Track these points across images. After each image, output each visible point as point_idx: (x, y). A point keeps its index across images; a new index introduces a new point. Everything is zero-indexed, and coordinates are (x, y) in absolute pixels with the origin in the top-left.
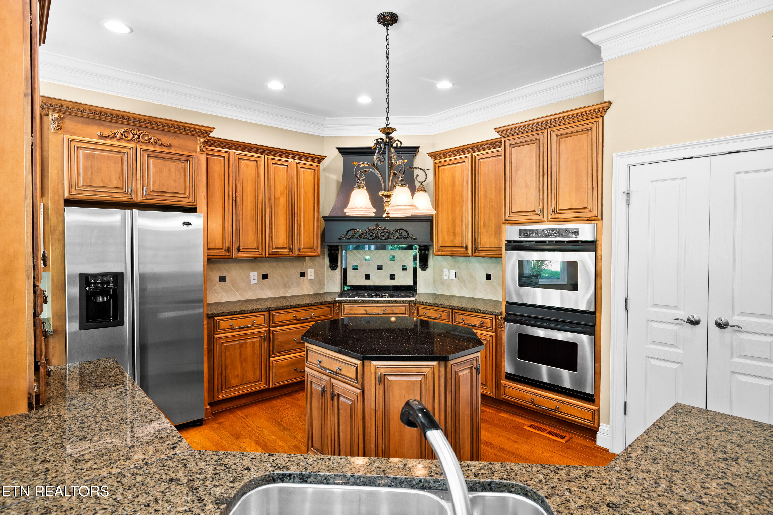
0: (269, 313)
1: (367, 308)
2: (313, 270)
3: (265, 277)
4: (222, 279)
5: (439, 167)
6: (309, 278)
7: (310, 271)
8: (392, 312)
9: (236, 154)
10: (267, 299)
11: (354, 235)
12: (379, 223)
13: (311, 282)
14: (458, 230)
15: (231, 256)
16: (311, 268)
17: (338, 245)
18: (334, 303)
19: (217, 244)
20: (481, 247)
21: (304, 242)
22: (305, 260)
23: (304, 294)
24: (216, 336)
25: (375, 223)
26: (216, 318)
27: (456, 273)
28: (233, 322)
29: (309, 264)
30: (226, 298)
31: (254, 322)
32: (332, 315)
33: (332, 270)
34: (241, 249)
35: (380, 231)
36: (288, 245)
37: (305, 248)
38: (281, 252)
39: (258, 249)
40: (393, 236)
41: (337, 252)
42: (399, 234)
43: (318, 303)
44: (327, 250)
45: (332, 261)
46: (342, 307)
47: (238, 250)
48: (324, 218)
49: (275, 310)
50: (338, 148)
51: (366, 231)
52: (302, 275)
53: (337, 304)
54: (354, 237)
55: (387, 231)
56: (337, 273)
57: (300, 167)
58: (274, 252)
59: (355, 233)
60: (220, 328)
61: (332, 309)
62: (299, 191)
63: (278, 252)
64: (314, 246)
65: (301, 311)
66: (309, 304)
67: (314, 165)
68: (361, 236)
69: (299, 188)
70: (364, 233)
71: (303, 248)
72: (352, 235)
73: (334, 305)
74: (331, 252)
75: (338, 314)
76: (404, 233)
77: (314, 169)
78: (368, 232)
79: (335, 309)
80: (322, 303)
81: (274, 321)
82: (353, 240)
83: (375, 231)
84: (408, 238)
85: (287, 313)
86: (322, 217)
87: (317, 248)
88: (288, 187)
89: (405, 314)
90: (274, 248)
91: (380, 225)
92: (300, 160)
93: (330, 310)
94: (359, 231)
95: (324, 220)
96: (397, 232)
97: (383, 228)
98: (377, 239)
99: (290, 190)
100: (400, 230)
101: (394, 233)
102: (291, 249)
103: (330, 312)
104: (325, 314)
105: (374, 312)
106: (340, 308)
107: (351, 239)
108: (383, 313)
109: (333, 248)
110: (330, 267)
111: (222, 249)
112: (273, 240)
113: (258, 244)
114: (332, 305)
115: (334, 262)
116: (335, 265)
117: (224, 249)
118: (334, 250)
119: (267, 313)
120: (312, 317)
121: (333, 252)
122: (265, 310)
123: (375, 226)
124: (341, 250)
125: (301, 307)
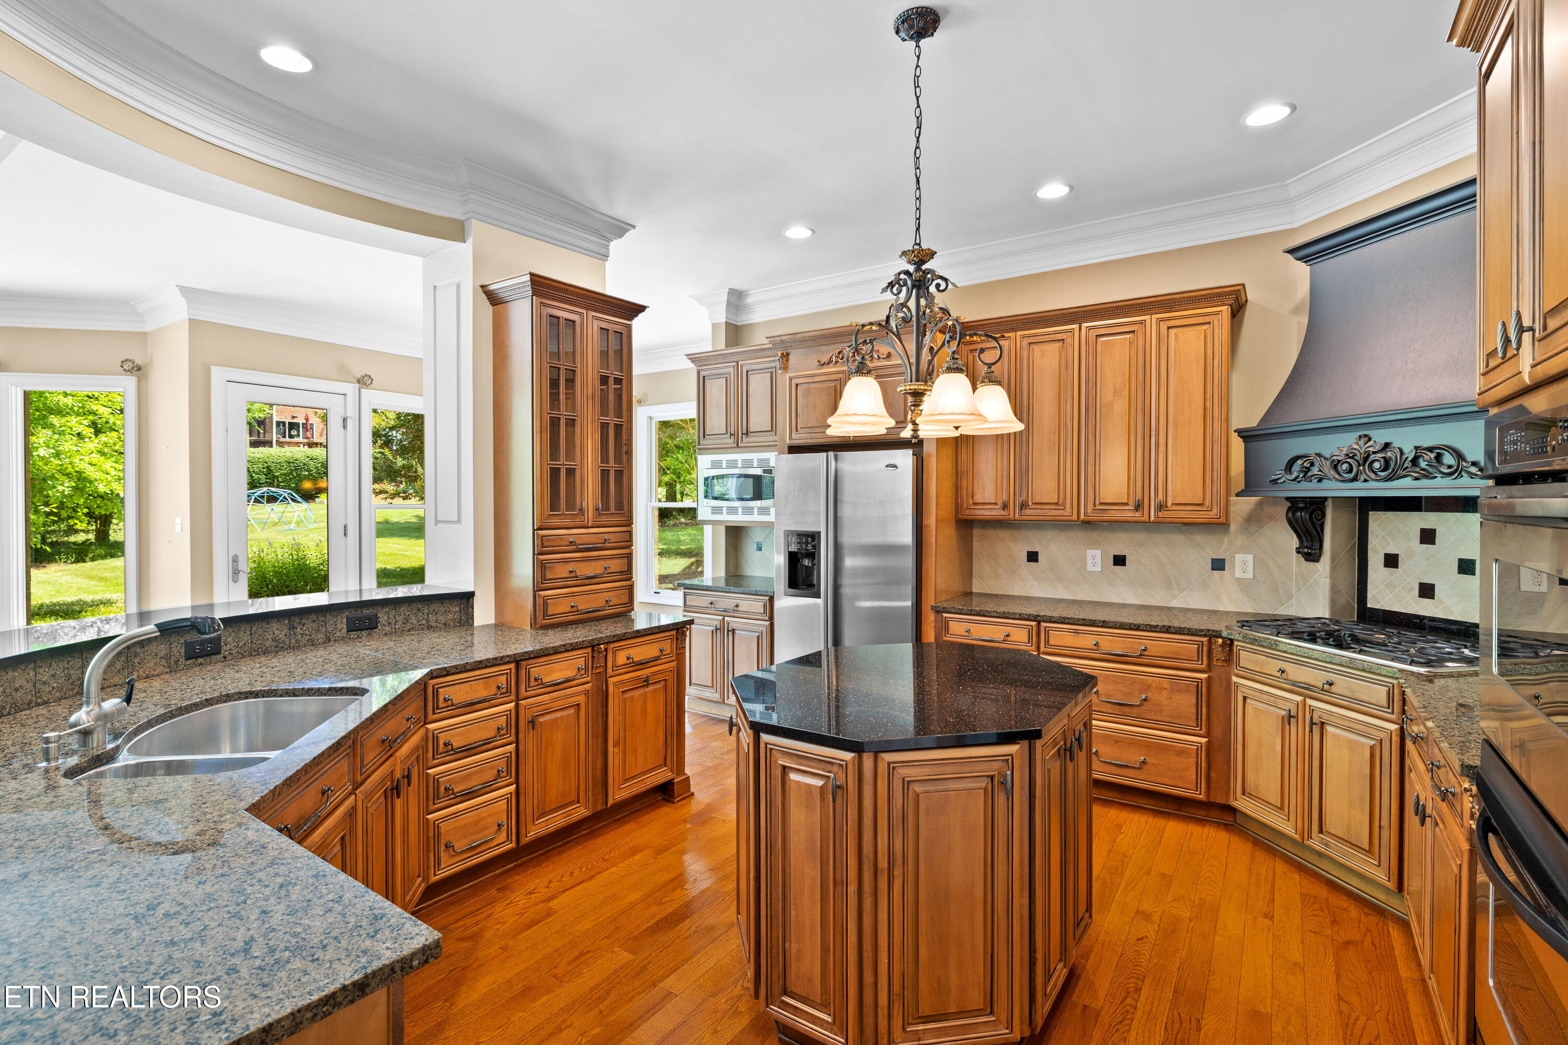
0: (1038, 626)
1: (1287, 666)
2: (1249, 558)
3: (1120, 561)
4: (1033, 557)
6: (1238, 574)
7: (1239, 557)
8: (1348, 694)
9: (1023, 337)
10: (1124, 606)
11: (1306, 471)
12: (1371, 433)
13: (1243, 584)
15: (1011, 516)
16: (1244, 550)
17: (1325, 498)
18: (1212, 636)
19: (987, 496)
21: (1175, 492)
22: (1227, 531)
23: (1222, 609)
25: (1357, 434)
26: (945, 615)
28: (972, 627)
29: (1239, 541)
30: (1038, 591)
31: (1007, 636)
32: (1205, 662)
33: (1306, 560)
34: (1030, 503)
35: (1372, 457)
36: (1131, 498)
37: (1177, 504)
38: (1114, 512)
39: (1064, 504)
40: (1408, 470)
41: (1308, 516)
42: (1426, 463)
43: (1157, 626)
44: (1282, 510)
45: (1304, 538)
46: (1235, 651)
47: (1023, 506)
48: (1240, 432)
49: (1050, 622)
50: (1291, 251)
51: (1334, 458)
52: (1218, 565)
53: (1220, 641)
54: (1304, 476)
55: (1389, 454)
56: (1321, 569)
57: (1166, 328)
58: (1098, 511)
59: (1305, 464)
60: (950, 632)
61: (1205, 649)
62: (1163, 380)
63: (1108, 512)
64: (1207, 500)
65: (1113, 635)
66: (1130, 624)
67: (1217, 313)
68: (1319, 473)
69: (1163, 374)
70: (1328, 463)
71: (1173, 504)
72: (1301, 471)
73: (1210, 641)
74: (1293, 514)
75: (1225, 664)
76: (1448, 459)
77: (1209, 323)
78: (1339, 461)
79: (1215, 652)
80: (1167, 630)
81: (1047, 642)
82: (1304, 485)
83: (1356, 457)
84: (1456, 475)
85: (1077, 632)
86: (1235, 431)
87: (1215, 504)
88: (1133, 377)
89: (1385, 708)
90: (1097, 503)
91: (1373, 439)
92: (1170, 312)
93: (1196, 650)
94: (1315, 461)
95: (1241, 437)
96: (1421, 458)
97: (1378, 448)
98: (1362, 479)
99: (1138, 381)
100: (1430, 449)
101: (1410, 459)
102: (1139, 506)
103: (1196, 655)
104: (1180, 657)
105: (1303, 680)
106: (1231, 650)
107: (1299, 482)
108: (1322, 690)
109: (1301, 505)
110: (1298, 552)
111: (995, 504)
112: (1097, 487)
113: (1062, 495)
114: (1205, 639)
115: (1307, 541)
116: (1310, 548)
117: (1000, 504)
118: (1302, 509)
119: (1034, 623)
120: (1141, 655)
121: (1299, 514)
122: (1028, 618)
123: (1357, 444)
124: (1334, 511)
125: (1110, 627)
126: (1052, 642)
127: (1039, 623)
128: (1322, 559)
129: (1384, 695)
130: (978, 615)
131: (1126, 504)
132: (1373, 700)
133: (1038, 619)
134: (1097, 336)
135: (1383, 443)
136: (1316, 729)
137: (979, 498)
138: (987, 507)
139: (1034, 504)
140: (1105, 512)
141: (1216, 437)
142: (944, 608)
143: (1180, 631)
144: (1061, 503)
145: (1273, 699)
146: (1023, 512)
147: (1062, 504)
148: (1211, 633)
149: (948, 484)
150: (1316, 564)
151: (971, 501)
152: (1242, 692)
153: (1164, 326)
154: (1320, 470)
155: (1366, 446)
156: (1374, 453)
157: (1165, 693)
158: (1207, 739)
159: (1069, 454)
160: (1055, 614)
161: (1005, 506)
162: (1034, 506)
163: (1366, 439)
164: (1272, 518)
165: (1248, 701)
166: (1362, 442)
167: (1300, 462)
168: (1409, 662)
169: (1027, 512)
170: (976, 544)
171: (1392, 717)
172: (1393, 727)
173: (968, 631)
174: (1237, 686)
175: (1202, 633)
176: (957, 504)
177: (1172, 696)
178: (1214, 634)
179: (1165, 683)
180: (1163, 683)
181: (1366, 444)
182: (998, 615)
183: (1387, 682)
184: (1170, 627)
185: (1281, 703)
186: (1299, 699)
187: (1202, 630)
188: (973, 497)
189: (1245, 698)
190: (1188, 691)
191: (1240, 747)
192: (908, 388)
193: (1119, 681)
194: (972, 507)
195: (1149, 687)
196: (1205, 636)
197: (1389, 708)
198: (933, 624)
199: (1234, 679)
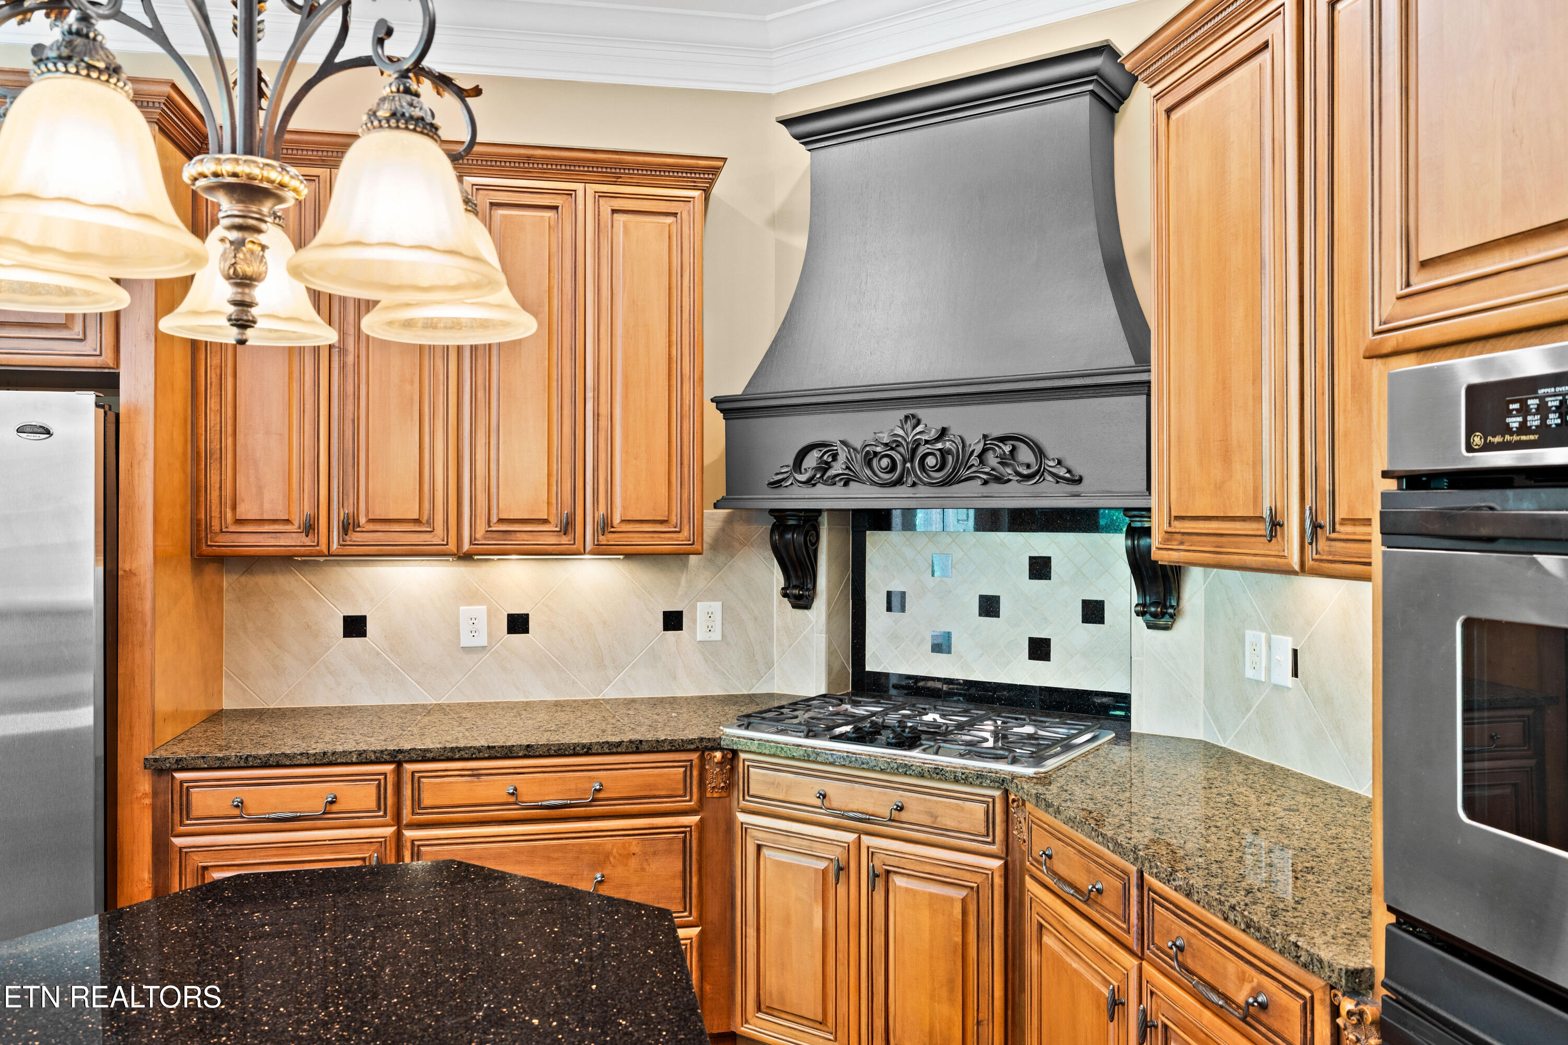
0: (398, 772)
1: (830, 787)
2: (717, 606)
3: (518, 624)
4: (355, 627)
5: (1169, 111)
7: (705, 608)
8: (927, 820)
11: (824, 467)
12: (921, 413)
13: (708, 649)
14: (1239, 425)
15: (323, 547)
16: (710, 594)
17: (819, 512)
18: (706, 748)
19: (267, 506)
20: (1344, 521)
21: (624, 499)
22: (685, 565)
23: (679, 694)
24: (178, 841)
25: (901, 414)
26: (179, 776)
27: (1295, 652)
28: (248, 794)
29: (702, 581)
31: (332, 802)
32: (695, 796)
33: (794, 607)
34: (363, 520)
35: (922, 450)
36: (554, 510)
37: (629, 521)
38: (524, 536)
39: (431, 522)
40: (974, 469)
41: (802, 539)
42: (999, 460)
43: (620, 743)
44: (763, 529)
45: (792, 573)
46: (741, 770)
47: (348, 526)
48: (719, 402)
49: (425, 760)
50: (788, 122)
51: (868, 449)
52: (673, 621)
53: (718, 755)
54: (822, 476)
55: (948, 445)
56: (814, 620)
57: (609, 211)
58: (495, 535)
59: (825, 457)
60: (195, 813)
61: (695, 773)
62: (605, 302)
63: (513, 536)
64: (674, 514)
65: (544, 770)
66: (575, 745)
67: (687, 200)
68: (847, 472)
69: (605, 293)
70: (859, 456)
71: (623, 521)
72: (817, 469)
73: (702, 758)
74: (781, 536)
75: (724, 794)
76: (1025, 455)
77: (675, 214)
78: (876, 454)
79: (709, 776)
80: (637, 747)
81: (417, 802)
82: (821, 490)
83: (901, 449)
84: (1037, 478)
85: (476, 774)
86: (712, 400)
87: (685, 521)
88: (555, 290)
89: (983, 836)
90: (494, 519)
91: (923, 422)
92: (614, 183)
93: (681, 776)
94: (840, 451)
95: (722, 411)
96: (991, 452)
97: (933, 434)
98: (910, 482)
99: (565, 297)
100: (1003, 439)
101: (976, 454)
102: (567, 524)
103: (681, 786)
104: (657, 793)
105: (855, 807)
106: (733, 769)
107: (814, 485)
108: (890, 820)
109: (791, 522)
110: (785, 595)
111: (287, 521)
112: (494, 490)
113: (426, 505)
114: (694, 756)
115: (797, 577)
116: (802, 589)
117: (296, 524)
118: (793, 529)
119: (389, 768)
120: (593, 800)
121: (789, 536)
122: (379, 758)
123: (902, 428)
124: (830, 530)
125: (540, 756)
126: (427, 800)
127: (399, 764)
128: (815, 605)
129: (982, 816)
130: (265, 765)
131: (545, 521)
132: (965, 826)
133: (397, 758)
134: (492, 204)
135: (939, 428)
136: (880, 883)
137: (247, 510)
138: (266, 528)
139: (371, 521)
140: (508, 536)
141: (686, 408)
142: (178, 761)
143: (657, 747)
144: (424, 520)
145: (806, 843)
146: (347, 538)
147: (428, 522)
148: (704, 744)
149: (177, 479)
150: (806, 611)
151: (229, 515)
152: (754, 838)
153: (606, 206)
154: (848, 468)
155: (915, 432)
156: (927, 442)
157: (633, 863)
158: (699, 929)
159: (440, 424)
160: (431, 743)
161: (309, 527)
162: (371, 527)
163: (914, 421)
164: (746, 542)
165: (765, 852)
166: (908, 426)
167: (815, 454)
168: (1010, 759)
169: (356, 537)
170: (229, 607)
171: (994, 849)
172: (997, 864)
173: (240, 805)
174: (745, 828)
175: (692, 747)
176: (195, 523)
177: (645, 865)
178: (709, 745)
179: (634, 845)
180: (630, 844)
181: (914, 428)
182: (312, 760)
183: (984, 796)
184: (641, 741)
185: (820, 849)
186: (851, 837)
187: (691, 741)
188: (234, 508)
189: (759, 847)
190: (669, 852)
191: (751, 932)
192: (227, 168)
193: (555, 855)
194: (232, 529)
195: (608, 855)
196: (696, 750)
197: (988, 835)
198: (148, 801)
199: (742, 817)
